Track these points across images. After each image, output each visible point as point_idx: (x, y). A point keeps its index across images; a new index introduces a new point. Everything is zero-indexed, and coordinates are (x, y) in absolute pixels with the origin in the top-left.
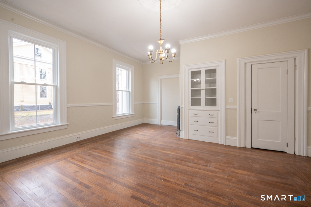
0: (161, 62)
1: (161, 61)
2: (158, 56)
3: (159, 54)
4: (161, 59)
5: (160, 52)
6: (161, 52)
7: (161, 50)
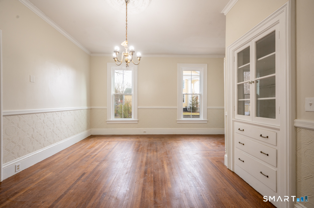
0: (127, 65)
1: (127, 63)
2: (124, 58)
3: (125, 56)
4: (127, 62)
5: (125, 55)
6: (127, 55)
7: (126, 52)
